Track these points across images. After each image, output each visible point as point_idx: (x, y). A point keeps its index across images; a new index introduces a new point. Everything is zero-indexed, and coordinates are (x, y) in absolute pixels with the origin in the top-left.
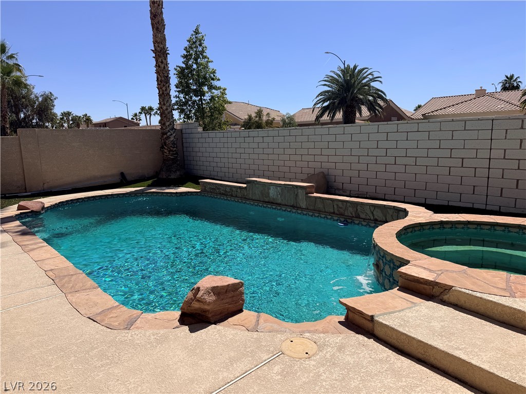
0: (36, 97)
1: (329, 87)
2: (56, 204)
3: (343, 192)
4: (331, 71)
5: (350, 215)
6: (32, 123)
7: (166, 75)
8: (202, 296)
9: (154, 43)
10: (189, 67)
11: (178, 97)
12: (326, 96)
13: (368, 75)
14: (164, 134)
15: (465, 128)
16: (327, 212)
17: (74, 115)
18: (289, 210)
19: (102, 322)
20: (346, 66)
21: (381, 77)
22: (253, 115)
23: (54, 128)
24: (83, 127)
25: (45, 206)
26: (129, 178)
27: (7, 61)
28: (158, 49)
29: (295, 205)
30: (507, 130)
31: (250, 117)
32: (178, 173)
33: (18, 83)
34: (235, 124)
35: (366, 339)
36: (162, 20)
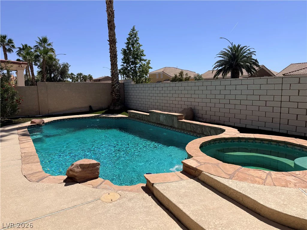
0: (60, 65)
1: (223, 58)
2: (51, 121)
3: (203, 119)
4: (224, 49)
5: (199, 132)
6: (57, 79)
7: (115, 54)
8: (73, 168)
9: (109, 37)
10: (129, 49)
11: (123, 65)
12: (221, 63)
13: (247, 51)
14: (113, 85)
15: (267, 83)
16: (188, 131)
17: (83, 75)
18: (169, 128)
19: (28, 178)
20: (233, 45)
21: (255, 52)
22: (178, 75)
23: (73, 82)
24: (88, 81)
25: (45, 122)
26: (94, 109)
27: (48, 47)
28: (111, 40)
29: (172, 126)
30: (290, 84)
31: (176, 76)
32: (120, 107)
33: (51, 58)
34: (168, 80)
35: (148, 196)
36: (114, 24)
